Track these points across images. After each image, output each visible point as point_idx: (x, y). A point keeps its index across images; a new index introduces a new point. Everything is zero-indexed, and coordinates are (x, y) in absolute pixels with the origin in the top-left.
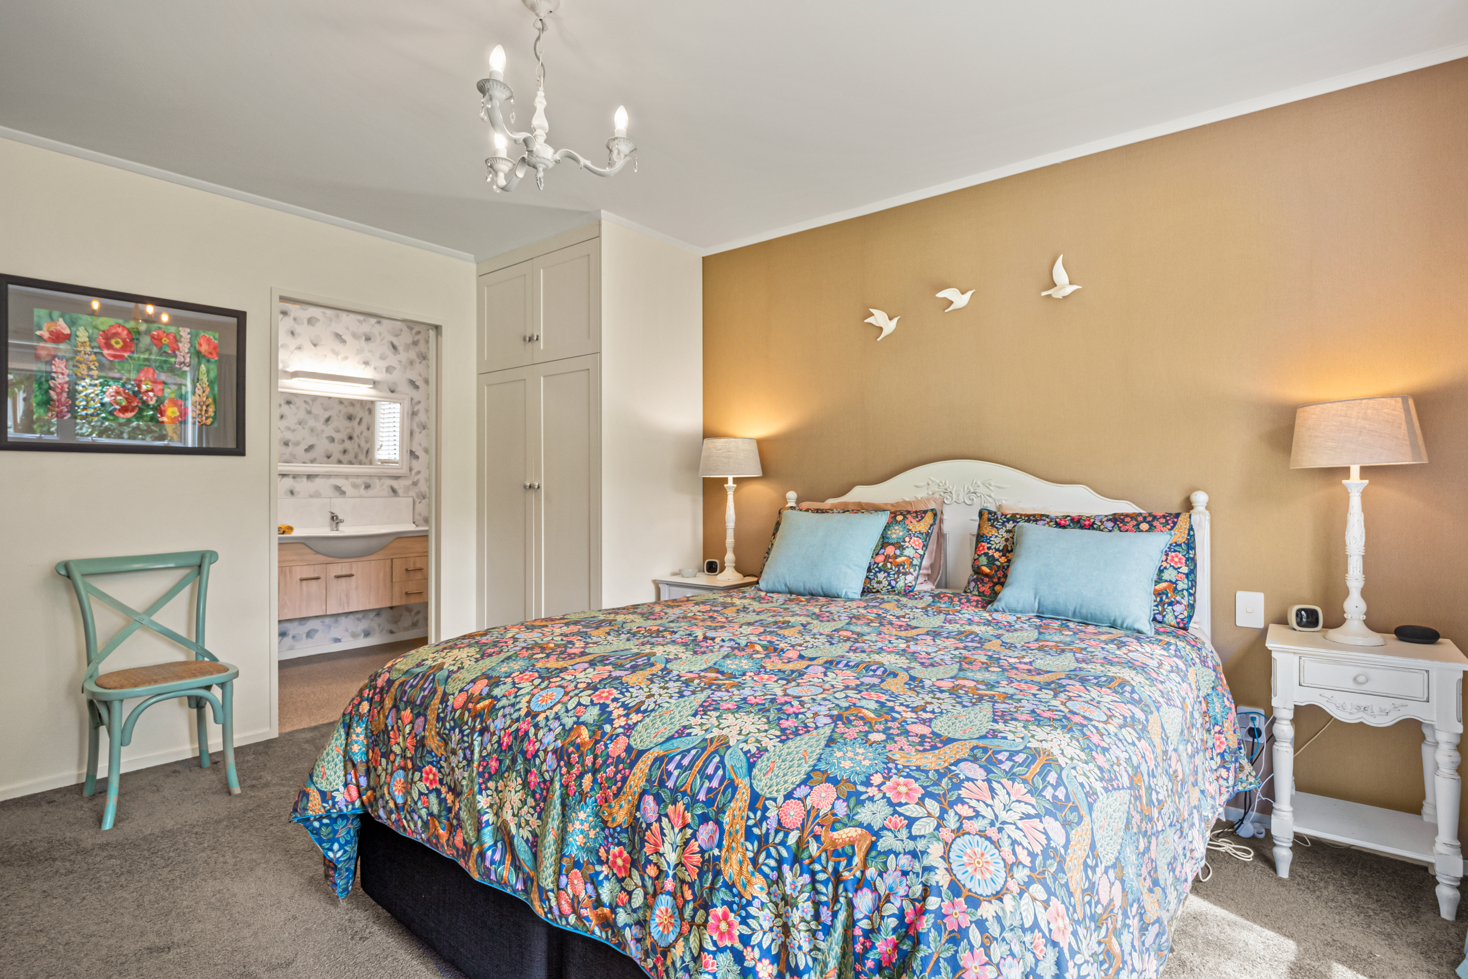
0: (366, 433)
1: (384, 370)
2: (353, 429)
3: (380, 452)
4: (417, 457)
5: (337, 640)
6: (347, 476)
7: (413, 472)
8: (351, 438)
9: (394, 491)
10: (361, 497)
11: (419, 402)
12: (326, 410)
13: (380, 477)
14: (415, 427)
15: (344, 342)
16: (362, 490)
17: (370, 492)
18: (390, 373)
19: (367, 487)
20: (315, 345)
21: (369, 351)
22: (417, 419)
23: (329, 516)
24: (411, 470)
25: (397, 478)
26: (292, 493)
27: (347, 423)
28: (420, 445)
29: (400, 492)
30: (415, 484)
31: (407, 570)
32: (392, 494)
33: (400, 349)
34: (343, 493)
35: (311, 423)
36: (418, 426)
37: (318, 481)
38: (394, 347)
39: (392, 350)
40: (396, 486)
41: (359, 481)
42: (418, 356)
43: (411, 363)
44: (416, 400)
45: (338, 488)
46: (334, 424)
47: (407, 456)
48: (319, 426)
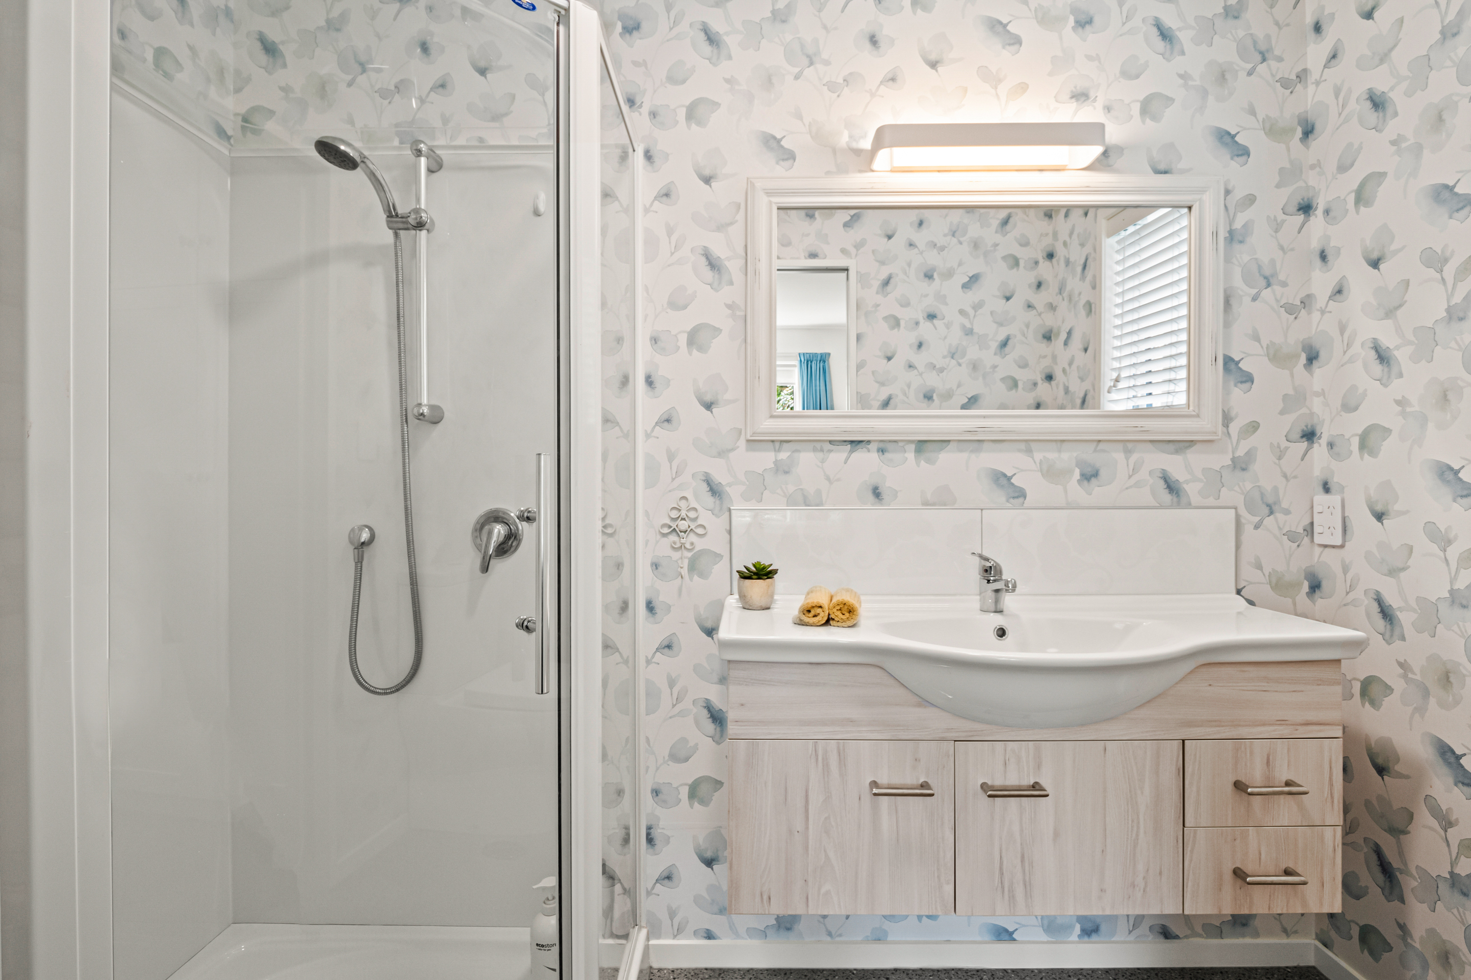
0: (1081, 359)
1: (1136, 108)
2: (1054, 358)
3: (1114, 396)
4: (1248, 379)
5: (1003, 935)
6: (1028, 445)
7: (1234, 428)
8: (1049, 378)
9: (1172, 487)
10: (1070, 506)
11: (1251, 200)
12: (1000, 324)
13: (1128, 445)
14: (1238, 282)
15: (1016, 41)
16: (1075, 489)
17: (1099, 492)
18: (1155, 118)
19: (1089, 476)
20: (933, 65)
21: (1089, 58)
22: (1243, 255)
23: (974, 567)
24: (1227, 419)
25: (1182, 445)
26: (877, 493)
27: (1043, 347)
28: (1257, 338)
29: (1192, 490)
30: (1241, 465)
31: (1239, 786)
32: (1166, 497)
33: (1184, 37)
34: (1020, 494)
35: (973, 352)
36: (1248, 280)
37: (945, 457)
38: (1165, 35)
39: (1160, 44)
40: (1178, 474)
41: (1066, 457)
42: (1242, 53)
43: (1222, 76)
44: (1239, 194)
45: (1001, 480)
46: (1016, 351)
47: (1213, 375)
48: (989, 357)
